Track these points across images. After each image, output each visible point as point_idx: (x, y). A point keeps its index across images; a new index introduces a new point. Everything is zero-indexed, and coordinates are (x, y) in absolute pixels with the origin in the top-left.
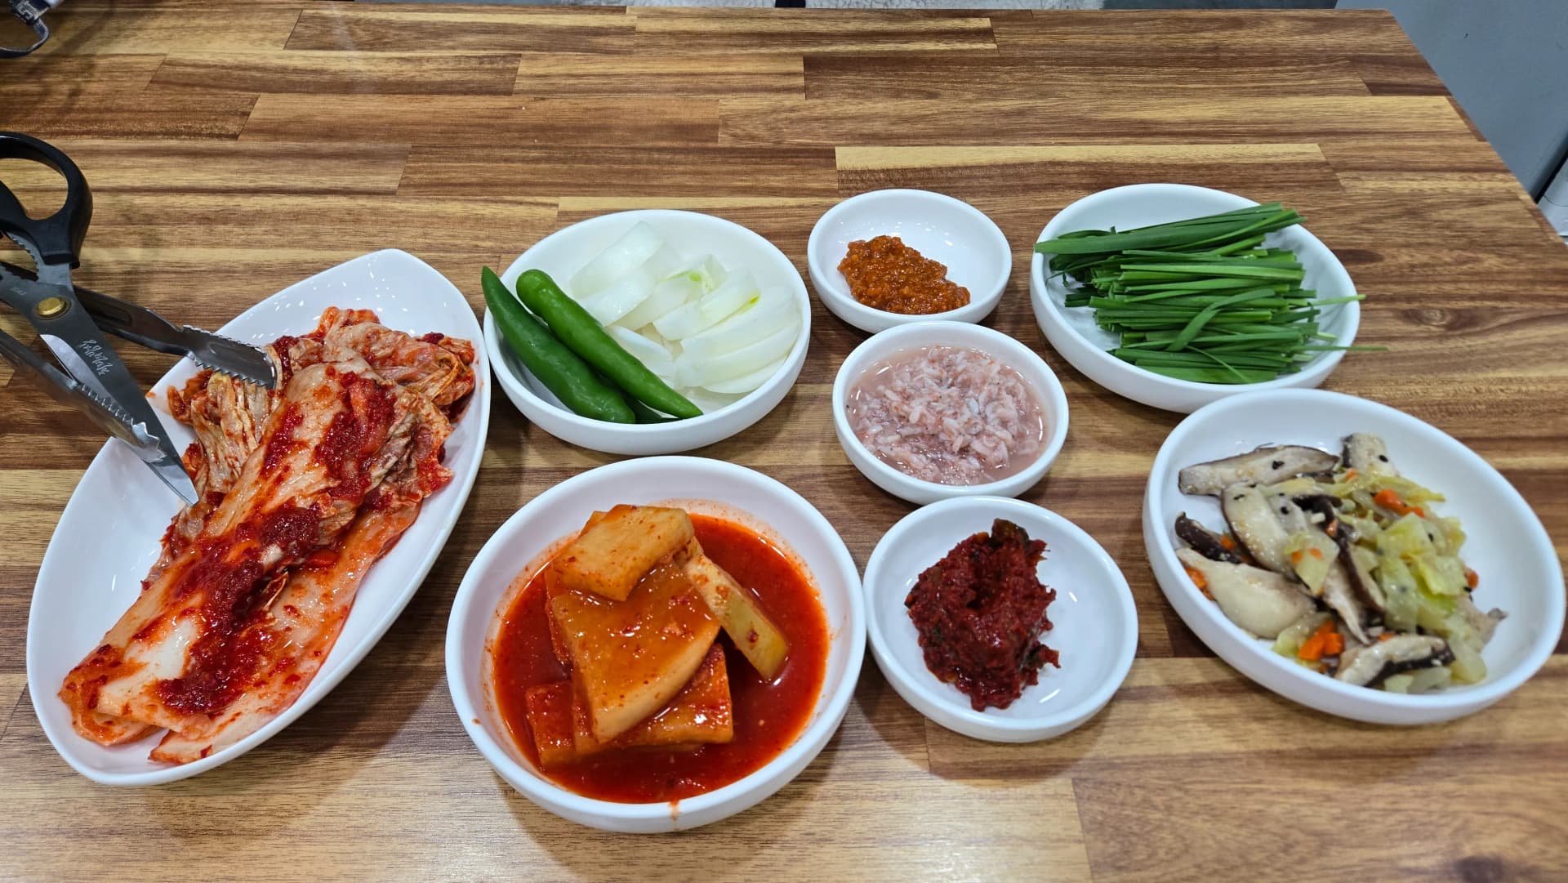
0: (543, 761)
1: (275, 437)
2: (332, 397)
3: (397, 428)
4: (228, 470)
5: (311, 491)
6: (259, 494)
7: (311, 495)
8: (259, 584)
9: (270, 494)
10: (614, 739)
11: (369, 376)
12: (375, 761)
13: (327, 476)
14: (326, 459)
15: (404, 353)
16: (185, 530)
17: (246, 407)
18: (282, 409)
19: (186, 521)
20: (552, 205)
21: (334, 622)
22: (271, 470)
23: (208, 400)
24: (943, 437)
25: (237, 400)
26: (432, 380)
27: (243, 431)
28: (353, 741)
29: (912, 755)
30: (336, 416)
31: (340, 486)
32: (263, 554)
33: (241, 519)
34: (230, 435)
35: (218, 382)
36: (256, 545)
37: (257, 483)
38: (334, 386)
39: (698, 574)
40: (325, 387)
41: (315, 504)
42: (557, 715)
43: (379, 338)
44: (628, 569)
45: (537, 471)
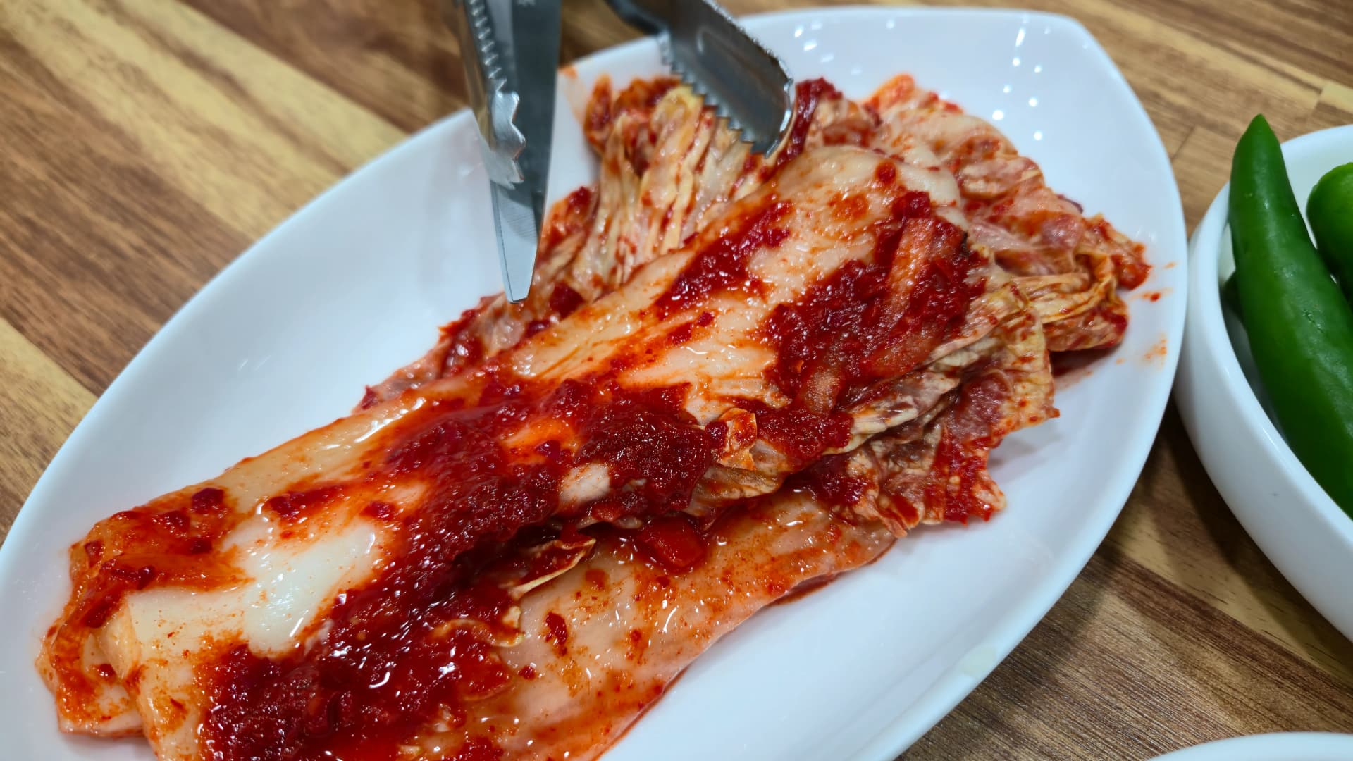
1: (716, 248)
2: (862, 224)
3: (952, 352)
4: (611, 260)
5: (727, 390)
6: (633, 340)
7: (723, 399)
8: (534, 533)
9: (652, 353)
11: (955, 218)
13: (771, 376)
14: (787, 340)
15: (1023, 207)
16: (488, 329)
17: (699, 168)
18: (757, 201)
19: (498, 314)
20: (1309, 86)
21: (622, 708)
22: (676, 308)
23: (646, 125)
25: (691, 147)
26: (1054, 287)
27: (670, 208)
30: (849, 266)
31: (783, 412)
32: (575, 471)
33: (576, 370)
34: (647, 202)
35: (680, 102)
36: (574, 445)
37: (642, 315)
38: (880, 203)
40: (861, 197)
41: (718, 424)
43: (990, 156)
45: (1146, 576)
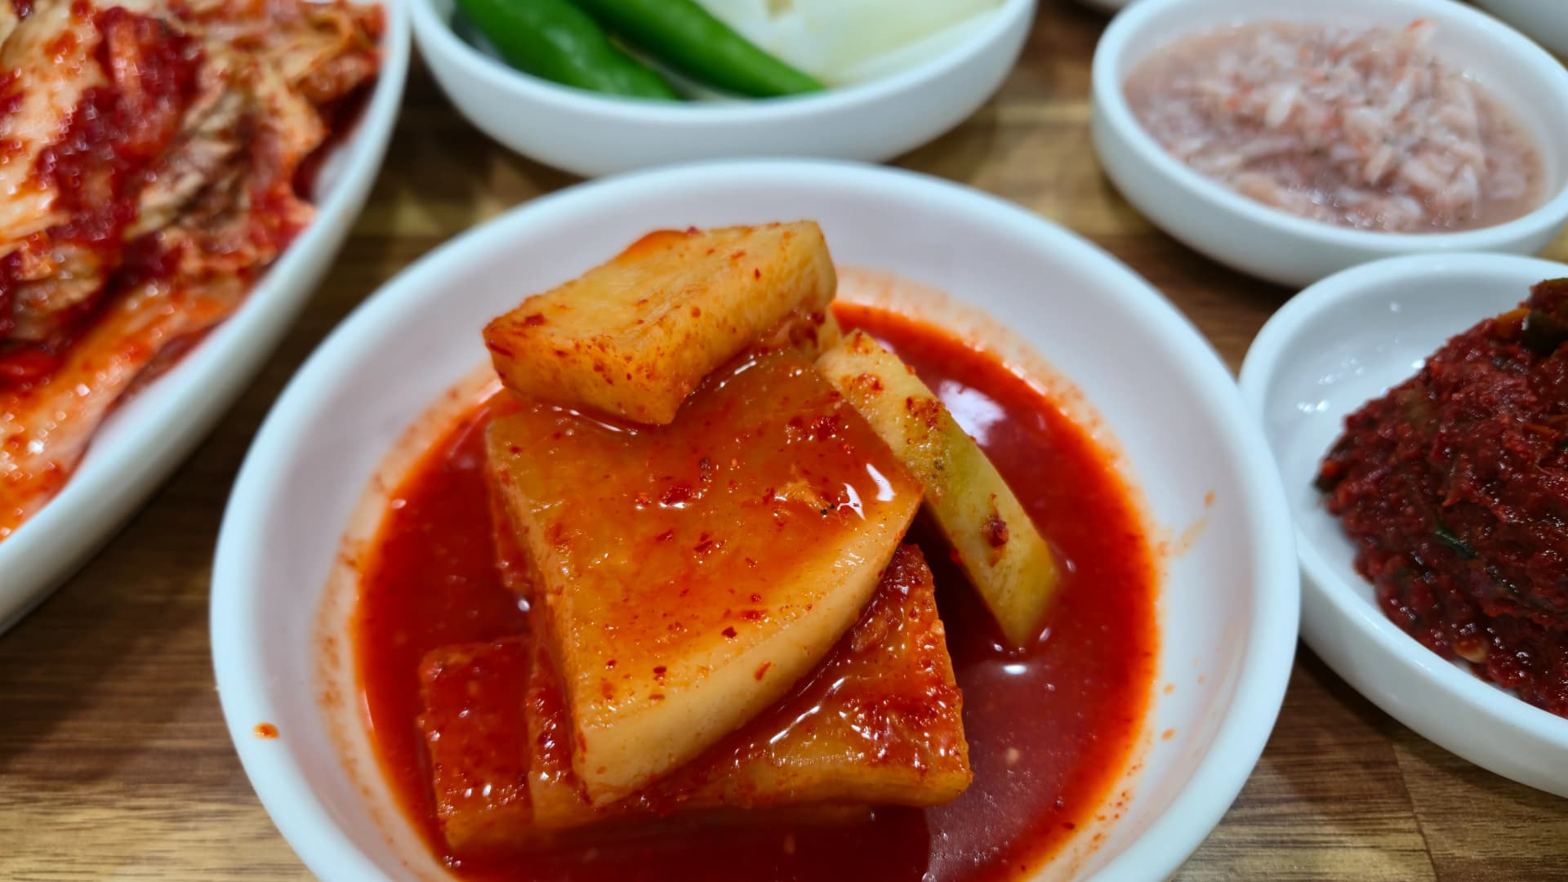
0: (452, 842)
2: (78, 55)
3: (206, 115)
5: (19, 233)
7: (14, 237)
10: (637, 793)
12: (78, 817)
13: (55, 206)
14: (57, 173)
15: (244, 2)
24: (1341, 152)
26: (297, 49)
28: (40, 764)
29: (1379, 840)
30: (84, 94)
31: (77, 223)
38: (84, 33)
39: (855, 373)
40: (67, 33)
41: (17, 255)
42: (492, 719)
44: (678, 338)
